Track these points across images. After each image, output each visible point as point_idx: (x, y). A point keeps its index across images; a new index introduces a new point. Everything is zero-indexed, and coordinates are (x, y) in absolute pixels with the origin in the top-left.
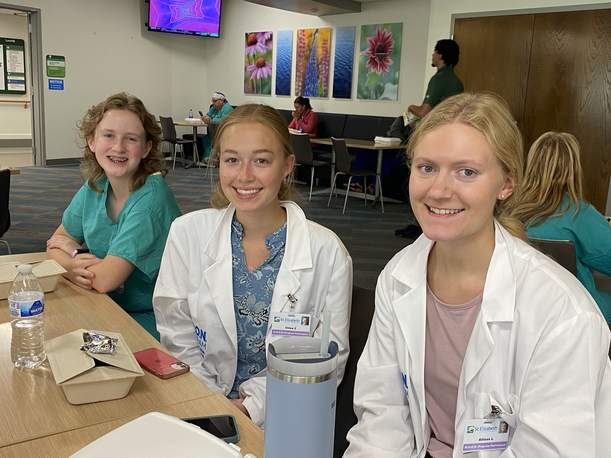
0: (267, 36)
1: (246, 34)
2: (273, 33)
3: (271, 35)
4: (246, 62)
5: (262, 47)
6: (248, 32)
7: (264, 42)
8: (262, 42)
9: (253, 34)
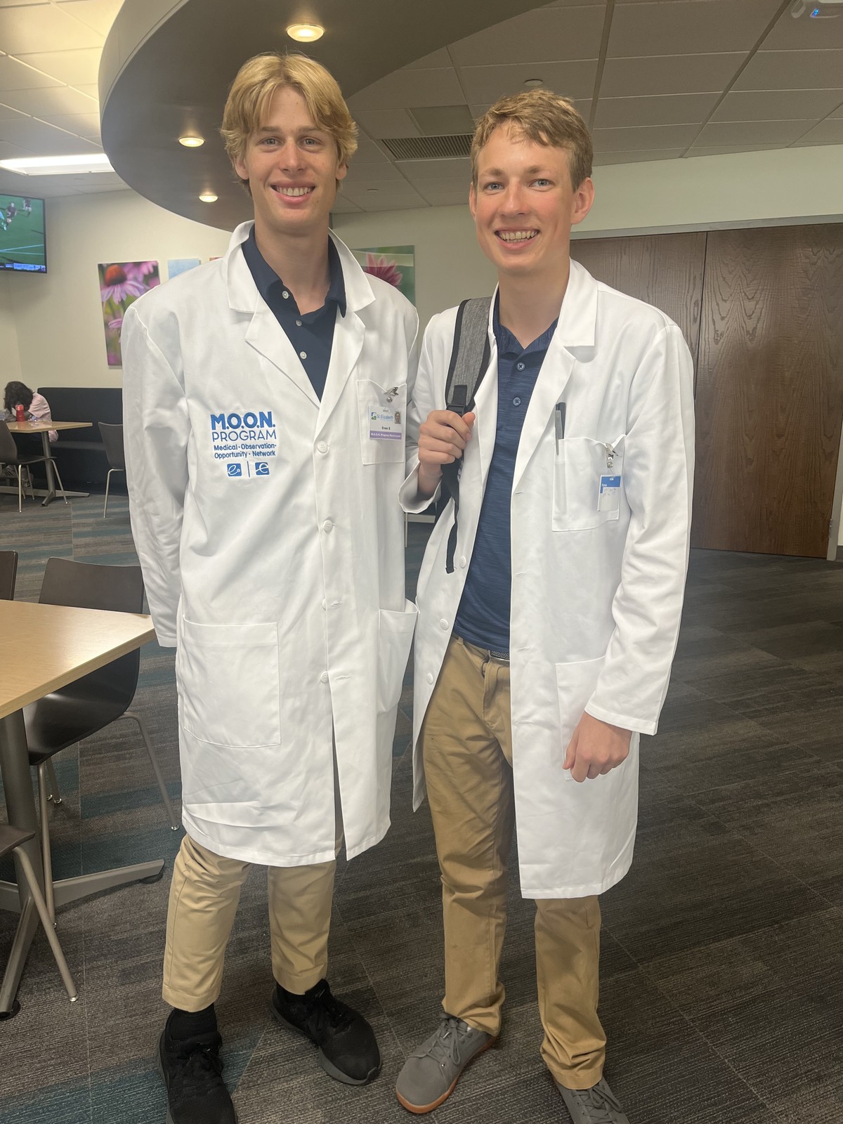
0: (145, 270)
1: (100, 266)
2: (157, 264)
3: (156, 268)
4: (105, 313)
5: (137, 288)
6: (105, 262)
7: (141, 278)
8: (135, 279)
9: (116, 266)
